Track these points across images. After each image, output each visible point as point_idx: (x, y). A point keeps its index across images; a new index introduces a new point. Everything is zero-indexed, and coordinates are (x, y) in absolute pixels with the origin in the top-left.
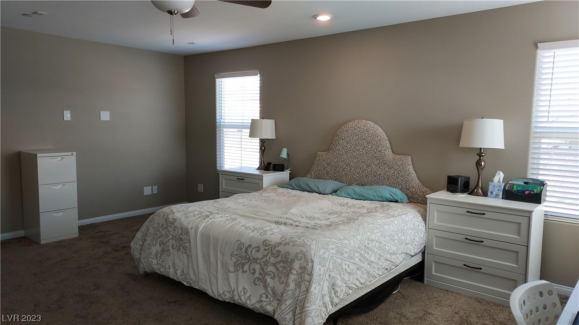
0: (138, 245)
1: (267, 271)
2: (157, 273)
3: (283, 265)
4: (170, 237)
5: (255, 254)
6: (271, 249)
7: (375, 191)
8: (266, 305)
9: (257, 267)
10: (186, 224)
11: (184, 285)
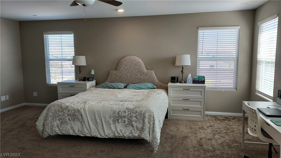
0: (41, 123)
1: (133, 120)
2: (60, 135)
3: (140, 116)
4: (66, 115)
5: (124, 114)
6: (132, 111)
7: (145, 85)
8: (135, 134)
9: (126, 120)
10: (76, 108)
11: (81, 136)
